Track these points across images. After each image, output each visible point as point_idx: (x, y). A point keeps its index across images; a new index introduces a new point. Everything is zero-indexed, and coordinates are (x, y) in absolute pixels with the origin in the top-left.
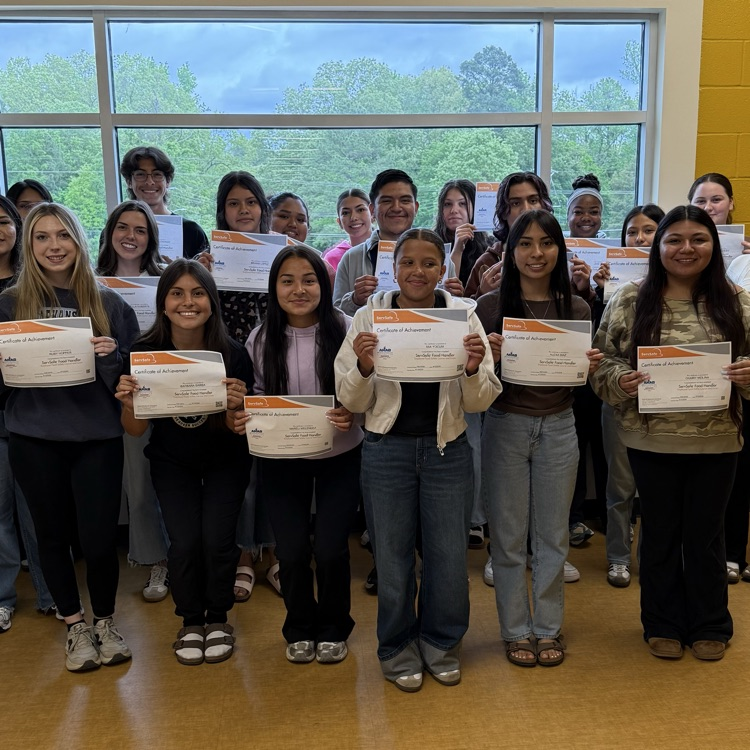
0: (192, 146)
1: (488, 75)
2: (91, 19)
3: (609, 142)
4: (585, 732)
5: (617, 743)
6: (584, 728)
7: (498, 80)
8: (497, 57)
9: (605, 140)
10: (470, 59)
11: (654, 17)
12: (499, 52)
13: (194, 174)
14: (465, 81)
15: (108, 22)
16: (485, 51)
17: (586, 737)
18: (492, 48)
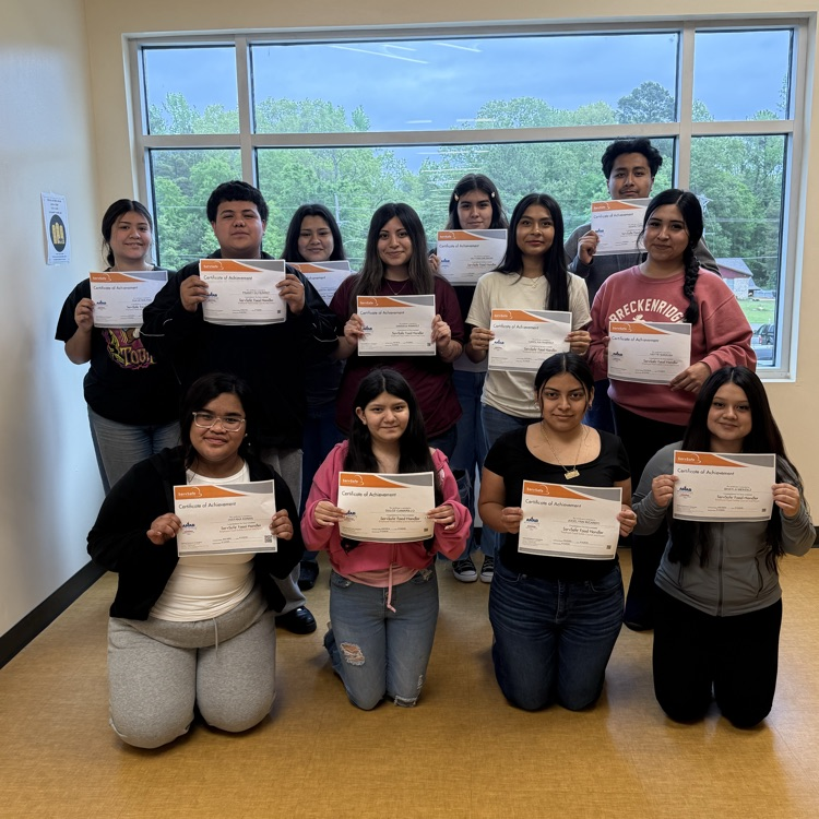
0: (364, 183)
1: (645, 110)
2: (233, 43)
3: (765, 172)
4: (701, 783)
5: (737, 799)
6: (701, 779)
7: (654, 114)
8: (654, 92)
9: (762, 170)
10: (628, 95)
11: (804, 21)
12: (657, 88)
13: (363, 208)
14: (622, 115)
15: (250, 45)
16: (643, 87)
17: (702, 790)
18: (650, 84)
